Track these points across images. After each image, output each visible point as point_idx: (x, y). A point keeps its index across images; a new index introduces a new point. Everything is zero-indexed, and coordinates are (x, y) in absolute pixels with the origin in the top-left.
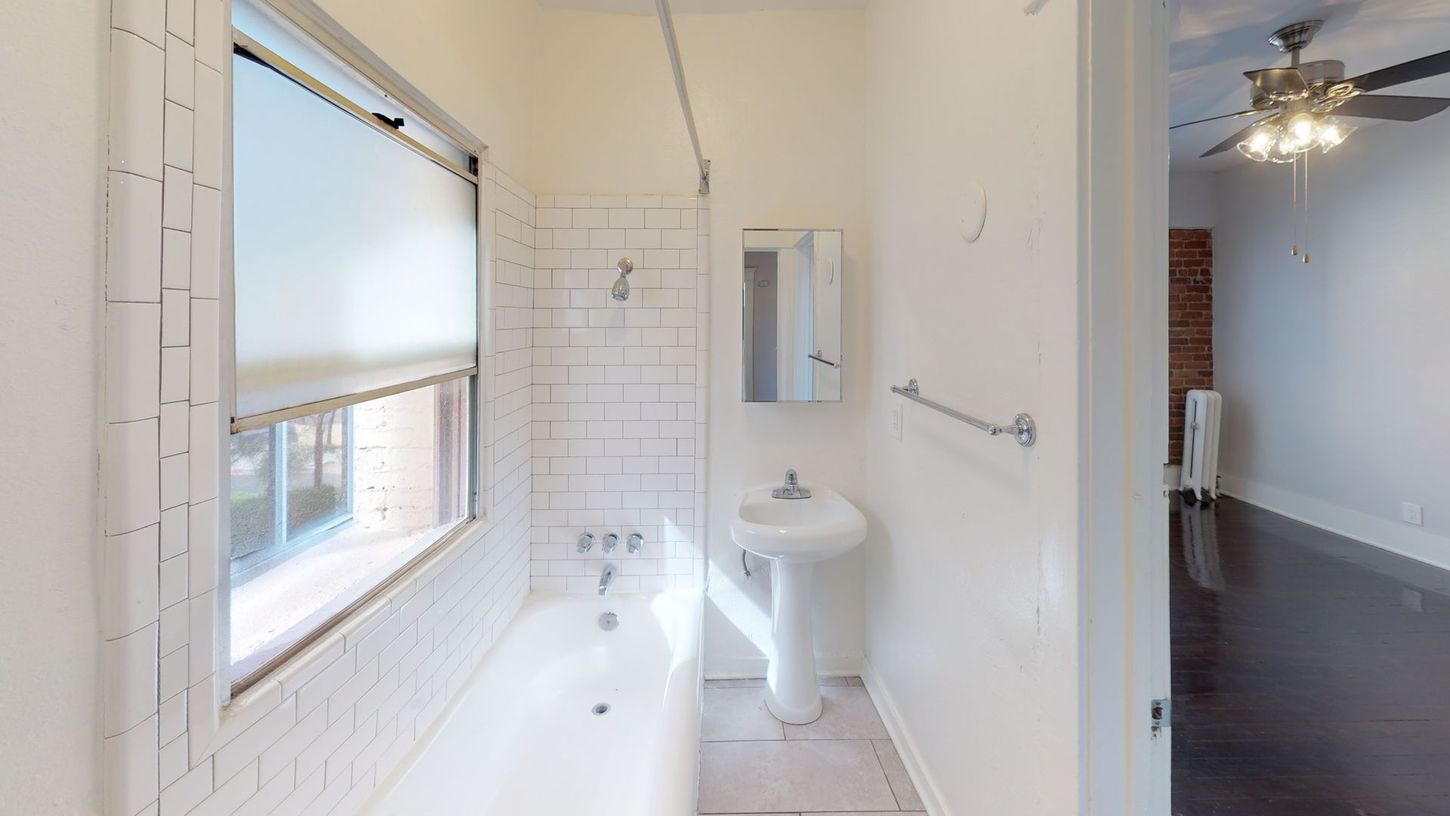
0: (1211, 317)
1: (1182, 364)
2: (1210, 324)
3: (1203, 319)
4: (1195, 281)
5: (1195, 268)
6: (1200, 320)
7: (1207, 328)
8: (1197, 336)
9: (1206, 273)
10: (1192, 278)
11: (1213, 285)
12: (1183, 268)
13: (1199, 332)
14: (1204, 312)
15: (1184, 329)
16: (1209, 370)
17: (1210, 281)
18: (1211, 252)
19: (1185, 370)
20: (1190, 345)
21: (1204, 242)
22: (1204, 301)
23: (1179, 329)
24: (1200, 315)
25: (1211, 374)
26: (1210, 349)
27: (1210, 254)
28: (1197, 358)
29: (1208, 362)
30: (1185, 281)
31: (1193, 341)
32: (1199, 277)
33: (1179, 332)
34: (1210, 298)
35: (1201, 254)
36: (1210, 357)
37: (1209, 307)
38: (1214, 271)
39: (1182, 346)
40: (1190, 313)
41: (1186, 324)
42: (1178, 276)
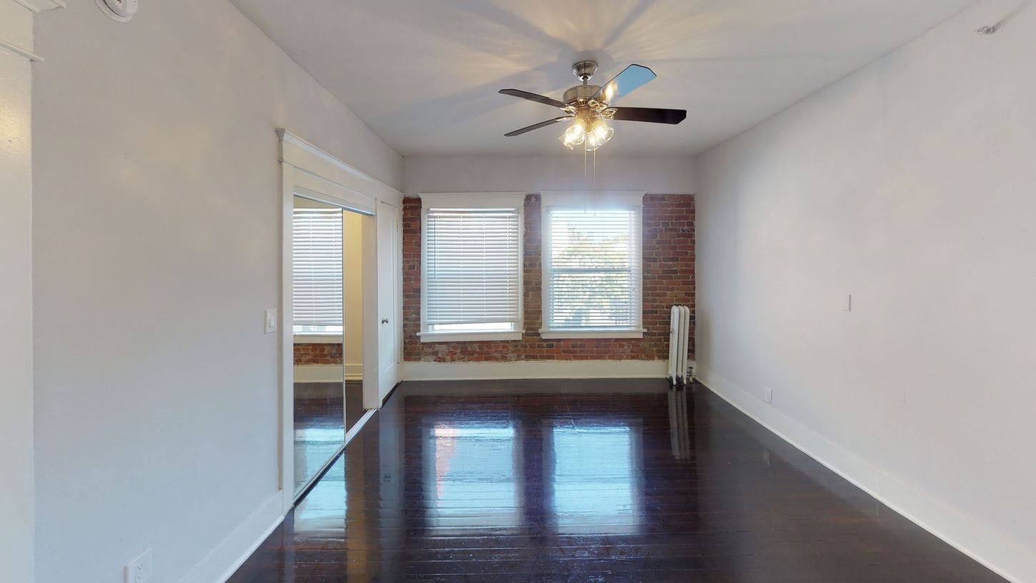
0: (694, 255)
1: (673, 288)
2: (693, 260)
3: (688, 256)
4: (682, 229)
5: (683, 221)
6: (686, 257)
7: (692, 263)
8: (684, 268)
9: (691, 224)
10: (681, 228)
11: (695, 233)
12: (674, 221)
13: (686, 265)
14: (689, 252)
15: (675, 263)
16: (693, 291)
17: (694, 230)
18: (694, 210)
19: (675, 292)
20: (679, 274)
21: (690, 204)
22: (690, 244)
23: (671, 263)
24: (687, 253)
25: (694, 294)
26: (693, 277)
27: (693, 212)
28: (685, 283)
29: (691, 286)
30: (675, 230)
31: (681, 271)
32: (686, 228)
33: (671, 265)
34: (693, 242)
35: (687, 212)
36: (693, 283)
37: (693, 248)
38: (696, 223)
39: (673, 275)
40: (679, 252)
41: (677, 260)
42: (671, 227)
